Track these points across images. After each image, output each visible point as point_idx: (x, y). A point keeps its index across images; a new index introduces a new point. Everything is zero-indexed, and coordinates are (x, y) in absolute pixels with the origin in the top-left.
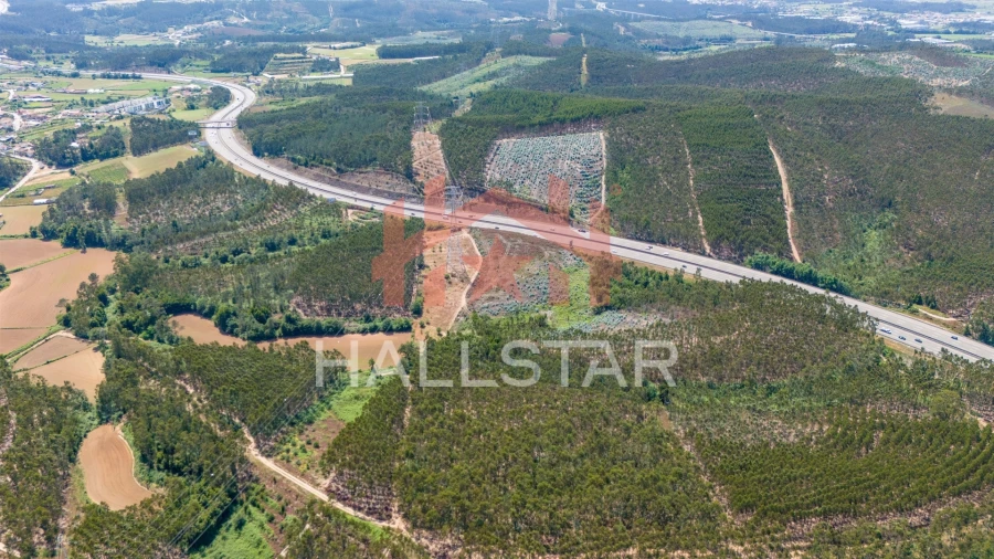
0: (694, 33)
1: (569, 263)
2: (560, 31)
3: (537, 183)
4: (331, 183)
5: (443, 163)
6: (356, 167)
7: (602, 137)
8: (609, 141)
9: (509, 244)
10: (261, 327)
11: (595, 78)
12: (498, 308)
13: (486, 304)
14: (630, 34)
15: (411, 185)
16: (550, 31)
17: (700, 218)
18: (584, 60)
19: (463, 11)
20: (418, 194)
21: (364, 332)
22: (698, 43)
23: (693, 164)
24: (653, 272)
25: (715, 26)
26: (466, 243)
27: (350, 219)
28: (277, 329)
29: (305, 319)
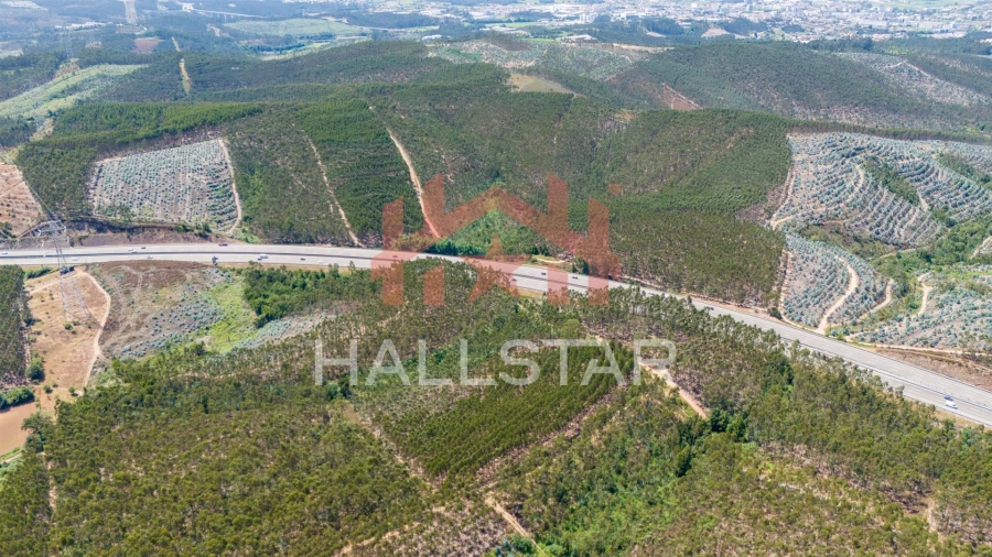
0: (294, 32)
1: (216, 281)
2: (146, 35)
3: (159, 202)
5: (30, 196)
7: (222, 145)
8: (231, 148)
9: (141, 275)
11: (199, 84)
12: (143, 348)
13: (127, 347)
14: (227, 35)
16: (134, 36)
17: (342, 212)
18: (182, 65)
19: (15, 19)
20: (4, 238)
22: (299, 41)
23: (323, 160)
24: (308, 273)
25: (313, 24)
26: (84, 283)
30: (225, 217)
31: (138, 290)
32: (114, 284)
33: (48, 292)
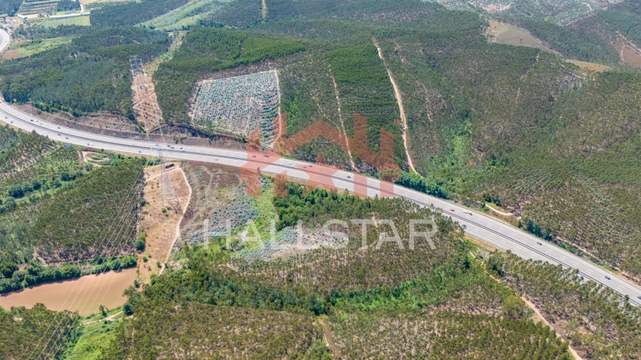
3: (231, 117)
4: (69, 125)
5: (157, 104)
6: (89, 111)
7: (276, 75)
8: (281, 79)
9: (212, 175)
10: (7, 281)
11: (271, 13)
13: (196, 233)
15: (133, 125)
20: (140, 132)
21: (98, 272)
23: (340, 97)
24: (316, 190)
26: (179, 177)
27: (85, 160)
28: (21, 281)
29: (45, 267)
30: (271, 132)
31: (209, 187)
32: (195, 181)
33: (156, 181)
